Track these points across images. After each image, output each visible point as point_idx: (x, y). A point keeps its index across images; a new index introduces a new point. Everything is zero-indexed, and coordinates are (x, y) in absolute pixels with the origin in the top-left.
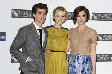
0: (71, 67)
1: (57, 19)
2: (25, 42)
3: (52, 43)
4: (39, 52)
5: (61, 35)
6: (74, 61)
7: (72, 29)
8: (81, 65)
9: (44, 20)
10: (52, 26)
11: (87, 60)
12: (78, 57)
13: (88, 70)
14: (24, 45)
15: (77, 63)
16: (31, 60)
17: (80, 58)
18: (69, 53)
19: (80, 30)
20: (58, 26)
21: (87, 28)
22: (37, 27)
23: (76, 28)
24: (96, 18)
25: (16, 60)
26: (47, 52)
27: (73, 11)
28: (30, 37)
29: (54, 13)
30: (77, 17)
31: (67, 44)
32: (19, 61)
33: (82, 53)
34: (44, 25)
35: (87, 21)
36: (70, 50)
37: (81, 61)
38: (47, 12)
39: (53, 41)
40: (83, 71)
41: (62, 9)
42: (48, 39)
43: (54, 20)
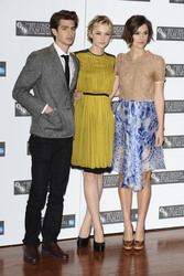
0: (120, 124)
2: (40, 78)
3: (86, 80)
4: (65, 96)
5: (102, 66)
6: (126, 113)
7: (121, 55)
8: (139, 119)
9: (72, 39)
10: (87, 51)
11: (149, 110)
12: (133, 106)
13: (151, 128)
14: (36, 85)
15: (130, 115)
16: (50, 110)
17: (136, 106)
19: (135, 57)
20: (97, 51)
21: (148, 54)
22: (60, 52)
23: (128, 54)
24: (164, 36)
25: (24, 111)
26: (78, 96)
27: (124, 24)
28: (48, 70)
29: (91, 27)
31: (112, 82)
32: (31, 112)
33: (139, 99)
34: (73, 49)
35: (148, 41)
36: (118, 93)
37: (138, 112)
38: (76, 25)
39: (88, 76)
40: (141, 130)
42: (80, 73)
43: (91, 40)
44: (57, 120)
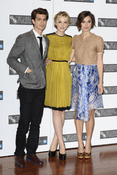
0: (75, 79)
1: (59, 26)
2: (24, 51)
3: (53, 52)
4: (40, 62)
5: (63, 43)
6: (79, 72)
7: (76, 36)
8: (87, 76)
10: (54, 33)
11: (94, 70)
12: (83, 68)
13: (95, 82)
14: (22, 55)
15: (82, 74)
16: (30, 71)
17: (86, 68)
18: (73, 63)
19: (85, 37)
21: (93, 35)
22: (37, 35)
23: (80, 35)
24: (103, 24)
26: (48, 62)
28: (29, 46)
29: (56, 18)
30: (82, 24)
31: (70, 53)
32: (18, 72)
33: (87, 63)
35: (92, 27)
36: (74, 60)
37: (86, 72)
38: (47, 18)
39: (55, 49)
40: (88, 83)
41: (64, 14)
42: (50, 47)
43: (56, 26)
44: (34, 77)
